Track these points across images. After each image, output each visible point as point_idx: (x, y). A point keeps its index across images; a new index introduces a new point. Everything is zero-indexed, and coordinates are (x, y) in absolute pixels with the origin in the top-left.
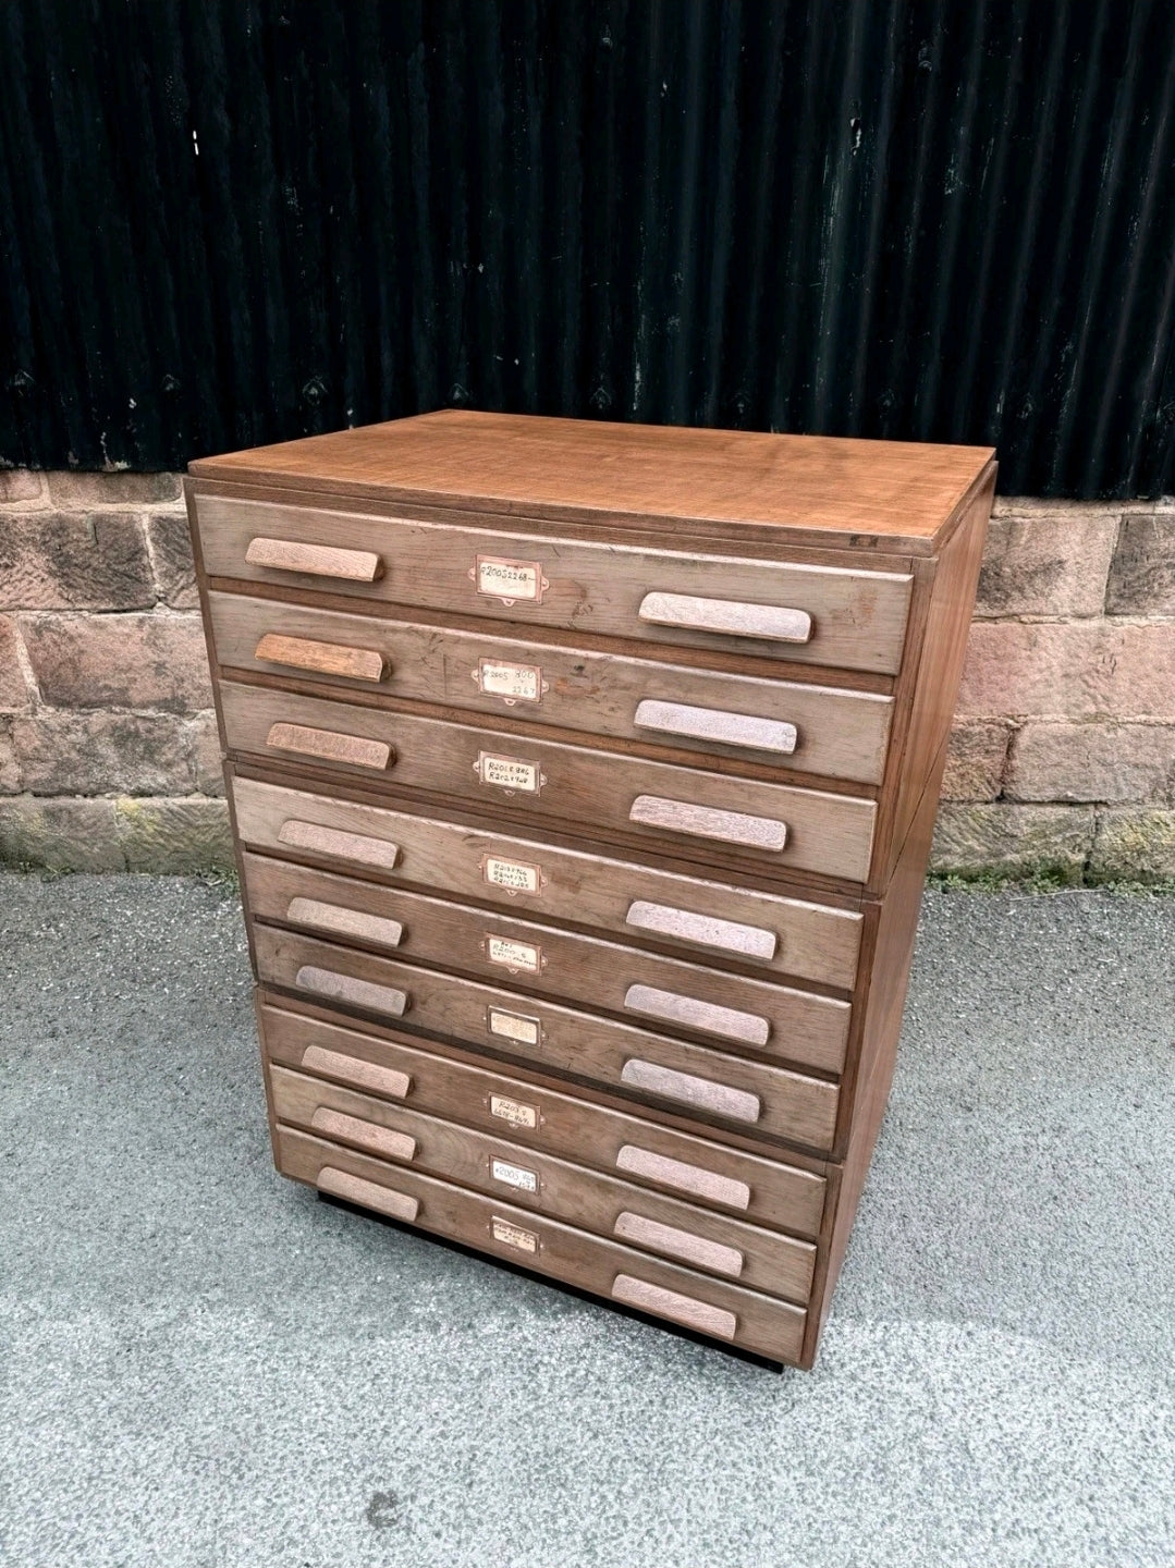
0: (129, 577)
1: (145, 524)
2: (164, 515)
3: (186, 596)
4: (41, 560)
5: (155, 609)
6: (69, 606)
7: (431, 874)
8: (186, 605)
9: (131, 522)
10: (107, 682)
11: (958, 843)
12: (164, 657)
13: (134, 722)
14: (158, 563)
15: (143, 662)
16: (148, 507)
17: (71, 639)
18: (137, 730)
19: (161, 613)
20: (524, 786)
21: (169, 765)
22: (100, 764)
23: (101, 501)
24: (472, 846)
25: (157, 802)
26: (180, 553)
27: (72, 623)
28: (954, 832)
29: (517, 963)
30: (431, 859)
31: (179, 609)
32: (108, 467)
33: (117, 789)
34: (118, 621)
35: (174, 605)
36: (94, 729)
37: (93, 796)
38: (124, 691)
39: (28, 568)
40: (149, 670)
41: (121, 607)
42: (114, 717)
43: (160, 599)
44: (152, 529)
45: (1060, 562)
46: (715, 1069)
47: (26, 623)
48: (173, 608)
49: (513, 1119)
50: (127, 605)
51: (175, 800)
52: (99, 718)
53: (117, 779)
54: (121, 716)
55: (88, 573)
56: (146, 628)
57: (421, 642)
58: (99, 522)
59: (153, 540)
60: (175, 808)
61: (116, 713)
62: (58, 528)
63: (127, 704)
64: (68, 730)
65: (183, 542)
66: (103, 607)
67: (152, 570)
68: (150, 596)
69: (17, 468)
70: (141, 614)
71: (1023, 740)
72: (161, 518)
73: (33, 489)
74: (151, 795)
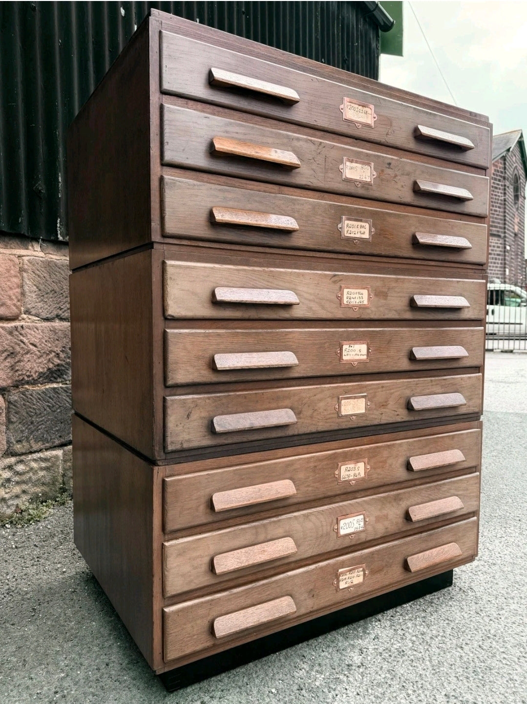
7: (310, 308)
20: (364, 236)
24: (335, 282)
29: (357, 358)
30: (311, 297)
46: (442, 386)
49: (351, 478)
57: (313, 147)
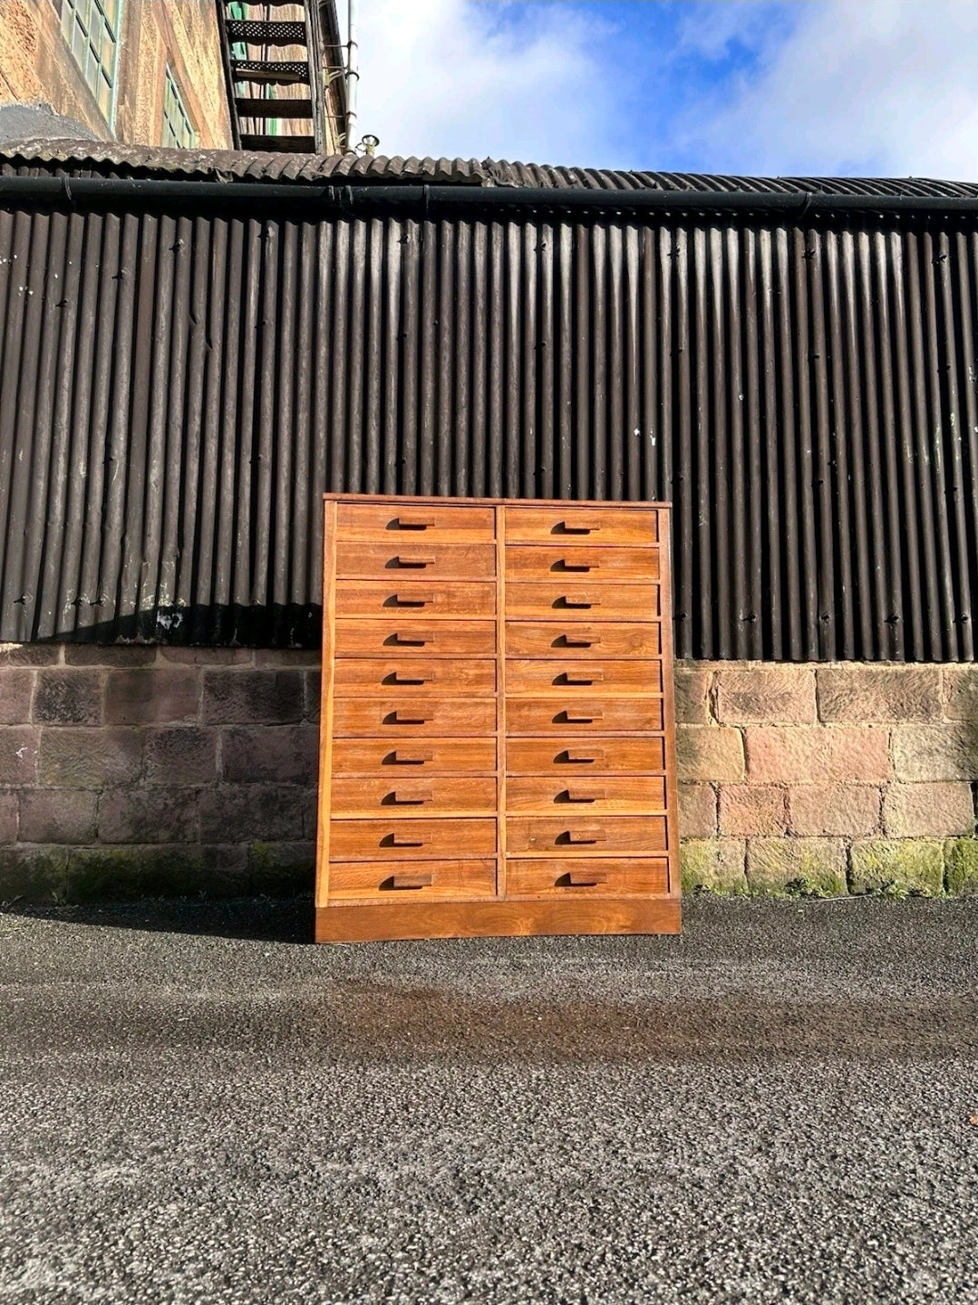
0: (290, 705)
1: (305, 676)
2: (316, 671)
4: (243, 696)
5: (301, 723)
6: (253, 721)
9: (298, 674)
10: (265, 765)
11: (769, 866)
12: (301, 750)
13: (276, 790)
14: (307, 697)
15: (289, 753)
16: (308, 668)
17: (250, 740)
18: (277, 795)
19: (304, 726)
22: (250, 819)
23: (284, 664)
25: (278, 844)
27: (254, 731)
28: (764, 857)
31: (314, 723)
32: (292, 646)
33: (256, 836)
34: (279, 730)
35: (312, 721)
36: (251, 796)
38: (274, 771)
39: (235, 700)
40: (291, 757)
41: (283, 722)
42: (264, 788)
43: (305, 717)
44: (307, 679)
45: (788, 693)
47: (225, 731)
50: (286, 721)
51: (292, 843)
52: (256, 789)
53: (258, 829)
54: (269, 786)
55: (268, 702)
56: (295, 733)
58: (280, 675)
59: (307, 684)
60: (291, 848)
61: (267, 785)
62: (257, 678)
63: (275, 779)
64: (234, 796)
66: (273, 721)
67: (303, 701)
68: (300, 715)
69: (242, 647)
70: (292, 726)
71: (793, 797)
72: (313, 673)
73: (248, 658)
74: (274, 840)
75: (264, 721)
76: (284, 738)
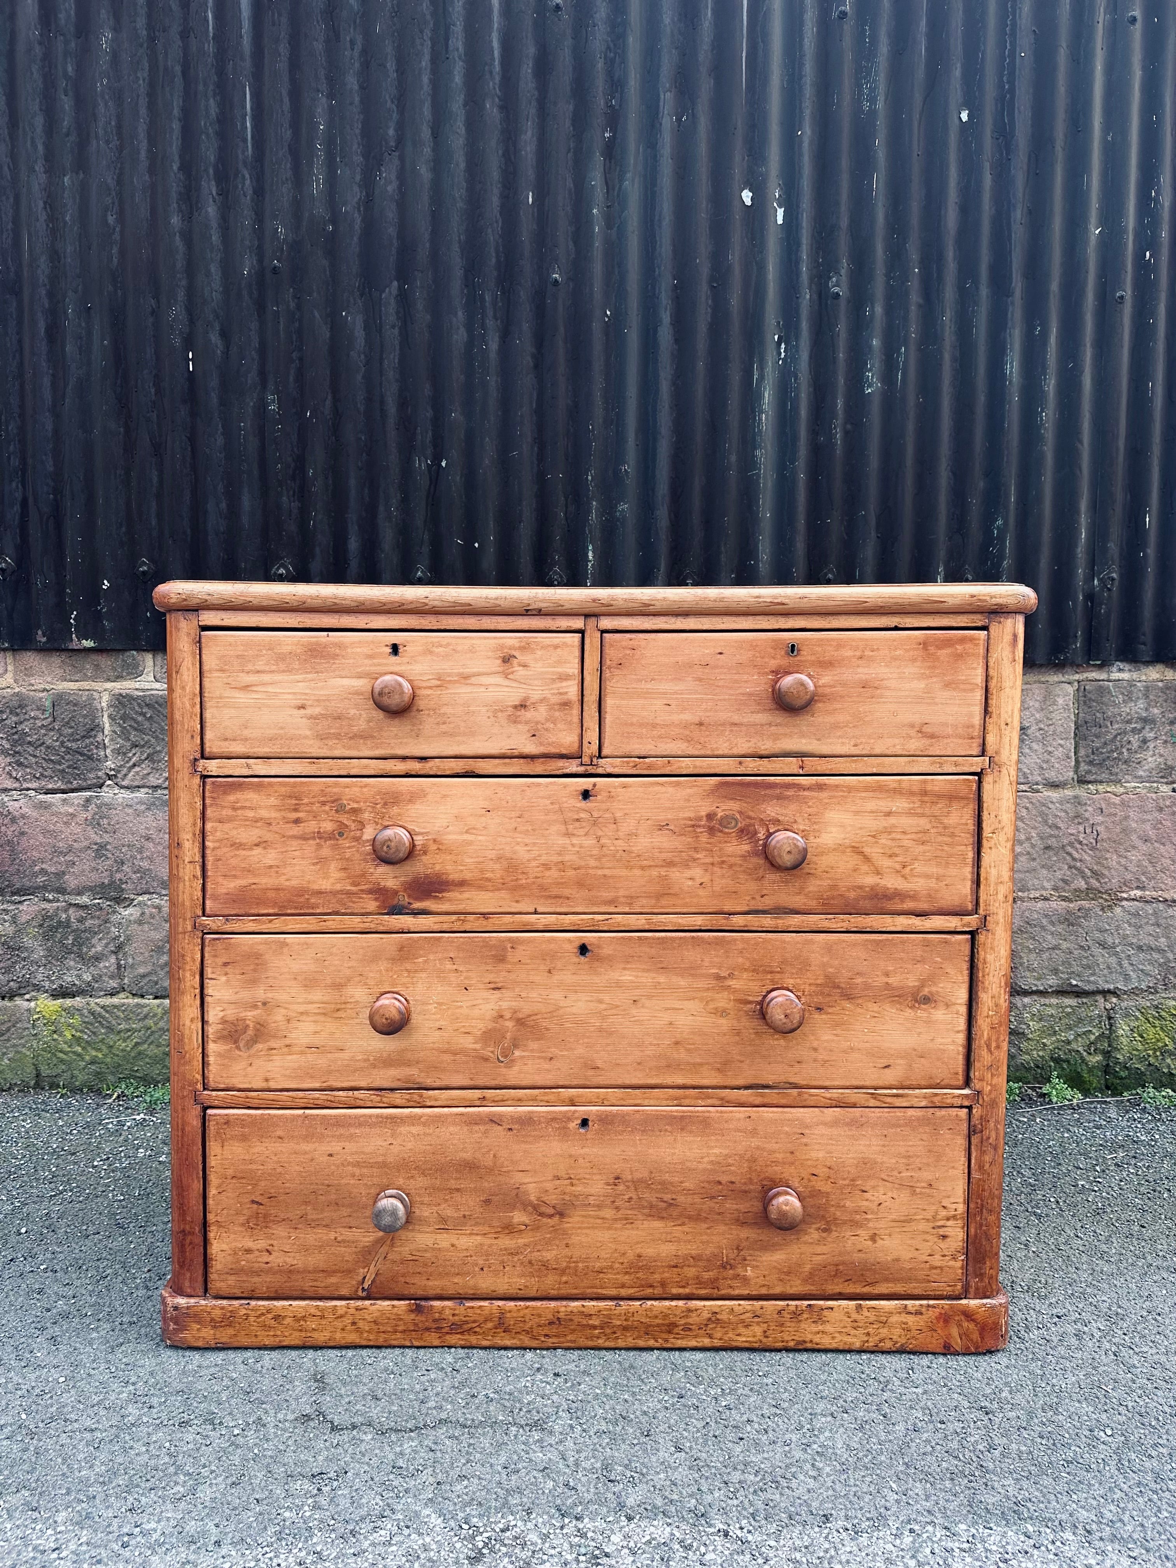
0: (82, 754)
1: (105, 702)
2: (124, 692)
3: (137, 773)
5: (104, 788)
8: (136, 783)
9: (91, 700)
10: (44, 866)
12: (107, 837)
13: (66, 911)
14: (112, 740)
15: (86, 843)
16: (110, 685)
17: (14, 820)
18: (68, 919)
19: (109, 793)
21: (98, 958)
22: (24, 959)
23: (64, 679)
25: (76, 1003)
26: (136, 729)
31: (127, 788)
32: (75, 645)
33: (37, 988)
34: (65, 800)
35: (123, 783)
36: (24, 918)
37: (11, 998)
38: (60, 875)
40: (89, 852)
41: (70, 786)
42: (47, 905)
43: (110, 777)
44: (110, 706)
48: (122, 787)
50: (75, 784)
51: (99, 1001)
52: (30, 907)
53: (40, 977)
54: (54, 904)
55: (41, 752)
56: (92, 808)
58: (59, 700)
59: (110, 716)
60: (99, 1009)
61: (49, 901)
62: (18, 705)
63: (62, 891)
65: (140, 718)
66: (52, 786)
67: (105, 747)
68: (100, 774)
70: (88, 794)
72: (121, 695)
74: (70, 995)
75: (34, 785)
76: (73, 816)
